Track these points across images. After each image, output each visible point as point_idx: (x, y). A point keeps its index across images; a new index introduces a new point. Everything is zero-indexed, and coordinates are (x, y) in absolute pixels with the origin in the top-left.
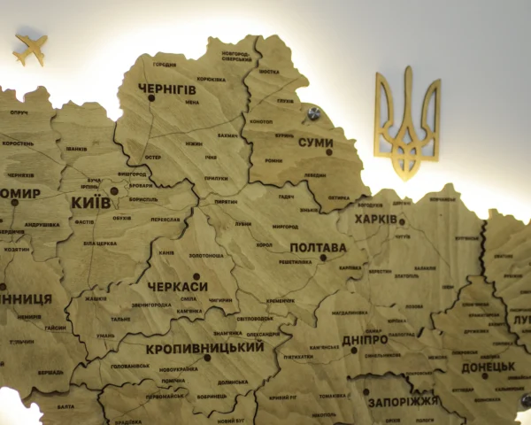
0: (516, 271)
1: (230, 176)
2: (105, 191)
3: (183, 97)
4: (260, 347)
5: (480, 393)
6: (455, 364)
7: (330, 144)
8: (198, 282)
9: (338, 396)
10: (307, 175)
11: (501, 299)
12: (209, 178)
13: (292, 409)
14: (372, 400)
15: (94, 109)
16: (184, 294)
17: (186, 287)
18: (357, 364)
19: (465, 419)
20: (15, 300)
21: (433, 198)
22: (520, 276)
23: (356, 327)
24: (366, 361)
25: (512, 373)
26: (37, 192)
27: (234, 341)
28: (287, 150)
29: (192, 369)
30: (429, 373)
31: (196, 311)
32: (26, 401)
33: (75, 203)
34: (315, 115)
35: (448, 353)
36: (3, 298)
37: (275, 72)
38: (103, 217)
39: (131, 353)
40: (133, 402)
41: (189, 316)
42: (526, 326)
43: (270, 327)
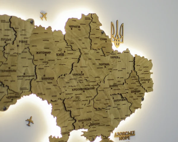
0: (141, 69)
1: (87, 48)
2: (63, 52)
3: (78, 29)
4: (93, 88)
5: (134, 98)
6: (129, 91)
7: (106, 39)
8: (82, 73)
9: (109, 99)
10: (102, 47)
11: (138, 75)
12: (83, 48)
13: (100, 103)
14: (114, 100)
15: (60, 32)
16: (79, 76)
18: (112, 92)
19: (132, 104)
20: (47, 79)
21: (125, 52)
23: (112, 83)
24: (114, 91)
25: (140, 93)
26: (50, 52)
27: (89, 87)
28: (98, 41)
29: (81, 94)
30: (125, 93)
31: (82, 80)
32: (49, 103)
33: (57, 54)
34: (103, 33)
35: (128, 88)
36: (44, 78)
37: (96, 22)
38: (63, 58)
39: (69, 91)
40: (70, 102)
41: (80, 81)
42: (143, 82)
43: (96, 83)
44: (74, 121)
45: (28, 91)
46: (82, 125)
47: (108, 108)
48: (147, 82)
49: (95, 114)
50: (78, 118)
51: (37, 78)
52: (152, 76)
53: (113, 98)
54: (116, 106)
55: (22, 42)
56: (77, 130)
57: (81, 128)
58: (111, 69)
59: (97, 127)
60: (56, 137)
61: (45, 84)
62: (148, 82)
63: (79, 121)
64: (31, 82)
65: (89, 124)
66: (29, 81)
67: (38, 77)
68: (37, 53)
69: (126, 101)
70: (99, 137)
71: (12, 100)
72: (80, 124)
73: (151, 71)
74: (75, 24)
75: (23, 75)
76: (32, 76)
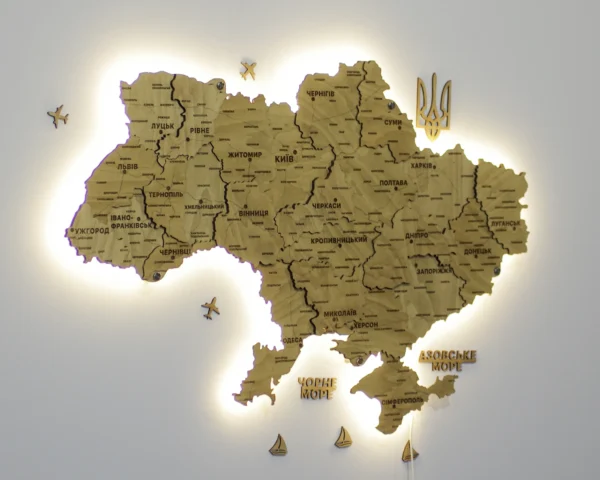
0: (493, 196)
1: (351, 142)
2: (290, 153)
3: (328, 98)
4: (364, 239)
5: (473, 266)
6: (460, 250)
7: (400, 122)
8: (336, 203)
9: (403, 267)
10: (388, 141)
11: (485, 212)
12: (341, 144)
13: (381, 275)
14: (419, 270)
15: (285, 106)
16: (330, 210)
17: (330, 206)
18: (413, 250)
19: (466, 281)
20: (251, 214)
21: (450, 153)
22: (495, 198)
23: (412, 228)
24: (417, 248)
25: (490, 255)
26: (260, 154)
27: (352, 236)
28: (379, 127)
29: (333, 252)
30: (448, 255)
31: (335, 220)
32: (254, 269)
33: (277, 159)
34: (392, 106)
35: (457, 243)
36: (245, 213)
37: (374, 82)
38: (290, 167)
39: (304, 243)
40: (305, 270)
41: (332, 222)
42: (498, 227)
43: (370, 228)
44: (313, 314)
45: (208, 239)
46: (334, 324)
47: (402, 288)
48: (510, 228)
49: (367, 300)
50: (323, 308)
51: (228, 211)
52: (524, 215)
53: (416, 265)
54: (423, 285)
55: (198, 130)
56: (320, 334)
57: (331, 332)
58: (412, 194)
59: (371, 332)
60: (271, 348)
61: (246, 225)
62: (514, 229)
63: (326, 314)
64: (214, 219)
65: (352, 324)
66: (211, 219)
67: (230, 209)
68: (231, 155)
69: (451, 274)
70: (376, 355)
71: (173, 258)
72: (329, 321)
73: (522, 201)
74: (321, 87)
75: (197, 203)
76: (219, 207)
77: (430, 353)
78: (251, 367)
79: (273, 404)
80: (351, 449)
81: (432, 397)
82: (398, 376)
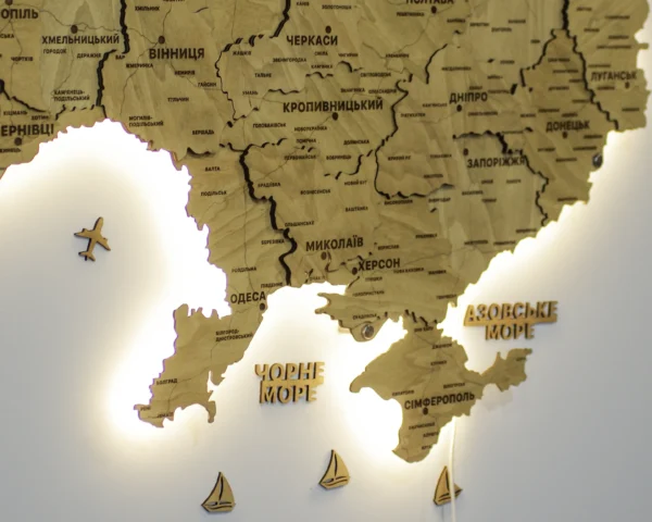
0: (594, 26)
4: (378, 104)
5: (561, 153)
6: (540, 124)
8: (330, 35)
9: (445, 156)
11: (581, 55)
13: (407, 170)
14: (470, 160)
16: (318, 48)
18: (461, 123)
19: (547, 180)
20: (172, 53)
22: (597, 30)
23: (461, 84)
24: (469, 120)
25: (586, 132)
27: (357, 98)
29: (322, 128)
30: (521, 132)
31: (327, 67)
32: (177, 163)
35: (535, 111)
36: (162, 52)
39: (270, 111)
40: (273, 163)
41: (321, 71)
42: (602, 82)
43: (388, 83)
44: (285, 247)
45: (88, 104)
46: (323, 263)
47: (441, 194)
48: (619, 84)
49: (381, 217)
50: (303, 235)
51: (127, 49)
52: (642, 61)
53: (466, 152)
54: (476, 188)
56: (299, 286)
57: (317, 279)
58: (461, 21)
59: (388, 277)
60: (207, 314)
61: (162, 78)
62: (627, 85)
63: (309, 246)
64: (101, 65)
65: (355, 263)
66: (93, 63)
67: (132, 43)
69: (523, 167)
70: (396, 320)
71: (19, 141)
72: (314, 259)
73: (640, 37)
75: (66, 32)
76: (109, 40)
77: (482, 308)
78: (170, 352)
79: (211, 420)
80: (347, 489)
81: (490, 390)
82: (433, 355)
